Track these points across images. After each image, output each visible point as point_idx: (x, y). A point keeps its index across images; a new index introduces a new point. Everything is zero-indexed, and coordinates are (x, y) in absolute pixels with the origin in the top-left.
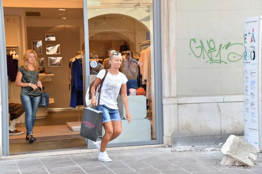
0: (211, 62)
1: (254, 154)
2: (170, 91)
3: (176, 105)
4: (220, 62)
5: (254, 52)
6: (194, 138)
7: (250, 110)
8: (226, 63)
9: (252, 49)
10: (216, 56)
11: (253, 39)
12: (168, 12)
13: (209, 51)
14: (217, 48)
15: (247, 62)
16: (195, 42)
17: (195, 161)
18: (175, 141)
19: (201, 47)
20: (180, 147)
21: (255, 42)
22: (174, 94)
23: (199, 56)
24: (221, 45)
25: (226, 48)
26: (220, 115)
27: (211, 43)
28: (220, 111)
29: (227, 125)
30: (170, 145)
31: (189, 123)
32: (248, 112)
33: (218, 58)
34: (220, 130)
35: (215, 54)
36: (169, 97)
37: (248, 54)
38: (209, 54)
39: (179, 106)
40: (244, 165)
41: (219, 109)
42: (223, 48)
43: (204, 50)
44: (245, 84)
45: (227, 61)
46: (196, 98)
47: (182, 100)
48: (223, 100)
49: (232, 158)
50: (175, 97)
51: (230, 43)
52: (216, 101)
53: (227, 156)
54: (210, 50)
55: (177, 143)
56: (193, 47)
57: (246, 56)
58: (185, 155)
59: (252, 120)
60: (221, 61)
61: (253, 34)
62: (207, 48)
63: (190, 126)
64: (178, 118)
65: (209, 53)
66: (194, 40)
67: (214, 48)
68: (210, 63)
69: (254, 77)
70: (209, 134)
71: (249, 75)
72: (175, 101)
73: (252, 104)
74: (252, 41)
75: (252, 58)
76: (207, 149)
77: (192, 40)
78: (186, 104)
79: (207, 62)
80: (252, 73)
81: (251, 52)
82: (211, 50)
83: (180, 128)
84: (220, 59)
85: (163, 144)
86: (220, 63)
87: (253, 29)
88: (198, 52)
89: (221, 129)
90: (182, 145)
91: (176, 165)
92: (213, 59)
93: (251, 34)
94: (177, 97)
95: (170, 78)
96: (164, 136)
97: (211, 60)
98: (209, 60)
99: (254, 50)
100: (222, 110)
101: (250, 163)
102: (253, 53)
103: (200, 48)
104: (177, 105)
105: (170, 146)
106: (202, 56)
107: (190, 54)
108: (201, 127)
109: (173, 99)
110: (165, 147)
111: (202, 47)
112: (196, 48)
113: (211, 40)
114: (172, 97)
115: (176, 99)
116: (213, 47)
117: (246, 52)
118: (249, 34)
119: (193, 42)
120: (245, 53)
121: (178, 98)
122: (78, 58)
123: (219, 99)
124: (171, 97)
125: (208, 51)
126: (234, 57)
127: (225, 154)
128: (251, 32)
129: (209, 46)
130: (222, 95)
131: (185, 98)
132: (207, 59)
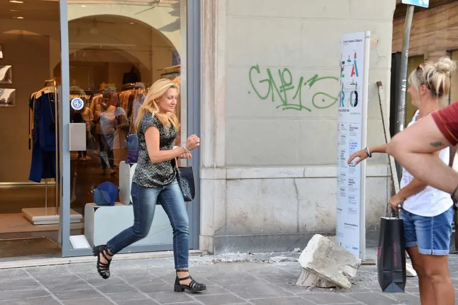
0: (285, 107)
1: (352, 266)
2: (214, 155)
3: (224, 182)
4: (299, 107)
5: (356, 93)
6: (252, 239)
7: (348, 193)
8: (310, 110)
9: (353, 88)
10: (294, 98)
11: (355, 71)
12: (213, 16)
13: (282, 89)
14: (296, 84)
15: (344, 110)
16: (259, 72)
17: (253, 279)
18: (219, 244)
19: (267, 80)
20: (228, 255)
21: (357, 76)
22: (220, 161)
23: (263, 95)
24: (302, 79)
25: (311, 85)
26: (298, 200)
27: (286, 73)
28: (297, 192)
29: (308, 217)
30: (211, 251)
31: (244, 214)
32: (344, 196)
33: (297, 102)
34: (296, 225)
35: (291, 93)
36: (212, 167)
37: (347, 96)
38: (282, 94)
39: (230, 182)
40: (336, 287)
41: (297, 189)
42: (305, 84)
43: (274, 87)
44: (341, 147)
45: (311, 107)
46: (258, 169)
47: (233, 173)
48: (304, 173)
49: (316, 273)
50: (221, 168)
51: (316, 76)
52: (292, 176)
53: (309, 270)
54: (283, 86)
55: (224, 247)
57: (343, 99)
58: (236, 268)
59: (350, 210)
60: (301, 106)
61: (355, 61)
63: (246, 218)
64: (226, 203)
65: (281, 91)
66: (257, 68)
67: (291, 83)
68: (284, 109)
69: (355, 135)
70: (278, 232)
71: (347, 132)
72: (221, 173)
73: (351, 182)
74: (353, 73)
75: (353, 102)
76: (273, 258)
77: (254, 67)
78: (241, 179)
79: (277, 108)
80: (352, 129)
81: (352, 92)
82: (286, 86)
83: (229, 222)
84: (300, 102)
85: (198, 248)
86: (300, 109)
87: (355, 54)
88: (263, 88)
89: (298, 224)
90: (231, 251)
91: (221, 287)
92: (289, 102)
93: (352, 62)
94: (226, 166)
95: (214, 134)
96: (200, 236)
97: (285, 104)
98: (282, 103)
99: (356, 88)
100: (300, 192)
101: (345, 282)
102: (354, 95)
103: (267, 83)
104: (225, 180)
105: (210, 254)
106: (270, 96)
107: (249, 92)
108: (265, 220)
109: (219, 170)
110: (201, 254)
111: (271, 81)
112: (260, 82)
113: (286, 70)
114: (217, 167)
115: (224, 171)
116: (288, 82)
117: (343, 92)
118: (349, 61)
119: (254, 70)
120: (342, 95)
121: (227, 169)
122: (46, 92)
123: (297, 171)
124: (215, 166)
125: (281, 87)
126: (323, 100)
127: (305, 267)
128: (352, 59)
129: (283, 80)
130: (301, 165)
131: (239, 170)
132: (279, 102)
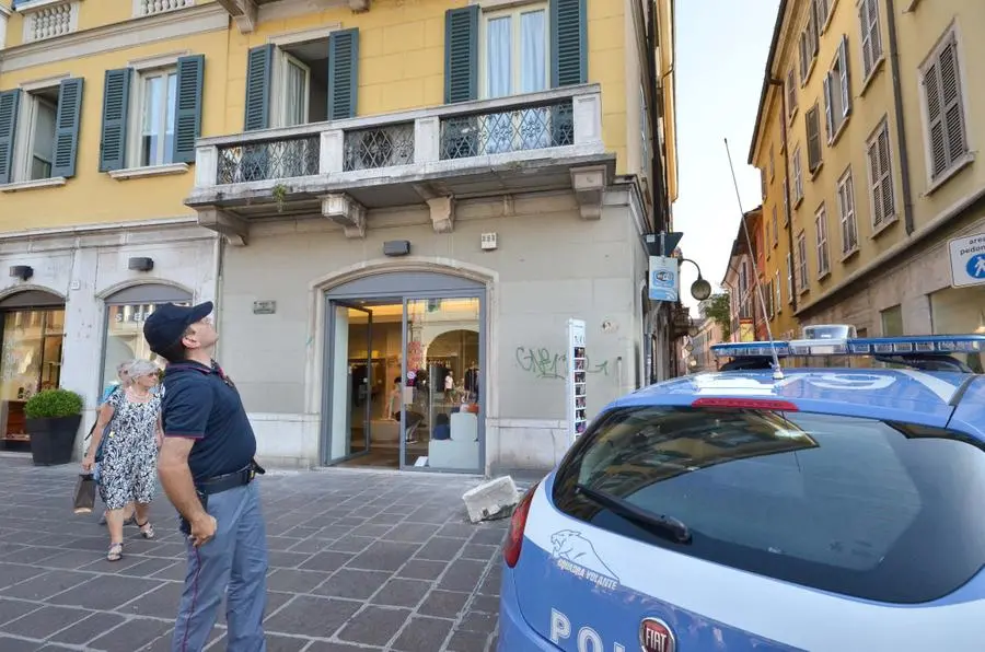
0: (543, 376)
2: (491, 409)
3: (498, 428)
8: (564, 378)
10: (551, 369)
13: (542, 363)
14: (552, 358)
16: (523, 351)
18: (495, 472)
19: (530, 357)
22: (495, 414)
23: (527, 368)
24: (556, 355)
25: (564, 360)
27: (544, 352)
28: (554, 439)
30: (489, 478)
31: (513, 452)
33: (553, 372)
34: (553, 464)
35: (548, 366)
38: (542, 367)
39: (501, 429)
41: (553, 436)
42: (559, 359)
43: (534, 362)
45: (564, 376)
46: (523, 420)
47: (504, 423)
48: (559, 425)
50: (496, 418)
52: (549, 427)
54: (542, 361)
56: (521, 358)
60: (556, 375)
62: (538, 359)
63: (514, 456)
64: (499, 444)
66: (522, 348)
67: (548, 359)
72: (496, 423)
77: (520, 348)
78: (511, 427)
79: (538, 376)
82: (545, 361)
83: (501, 457)
84: (556, 372)
85: (485, 474)
86: (556, 378)
88: (527, 363)
92: (547, 372)
94: (499, 418)
95: (491, 394)
96: (486, 465)
97: (544, 373)
98: (541, 373)
100: (557, 439)
103: (530, 359)
106: (532, 368)
107: (517, 366)
110: (486, 479)
111: (532, 358)
112: (525, 358)
113: (544, 349)
114: (493, 418)
115: (498, 421)
116: (546, 358)
119: (520, 351)
123: (554, 423)
125: (540, 362)
129: (541, 355)
130: (556, 419)
131: (508, 421)
132: (539, 372)
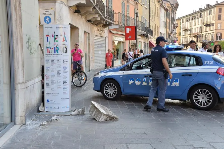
6: (30, 114)
7: (63, 86)
11: (65, 39)
15: (59, 55)
21: (66, 41)
24: (32, 41)
26: (34, 93)
30: (24, 123)
32: (61, 88)
37: (61, 49)
38: (30, 48)
41: (34, 89)
43: (29, 44)
47: (27, 84)
48: (35, 82)
55: (27, 120)
57: (57, 50)
59: (64, 93)
61: (65, 36)
64: (26, 99)
68: (31, 54)
69: (66, 64)
71: (61, 63)
73: (64, 82)
74: (64, 40)
75: (65, 51)
77: (26, 35)
80: (64, 62)
81: (63, 48)
83: (27, 107)
87: (65, 33)
89: (34, 104)
93: (63, 36)
95: (23, 66)
98: (30, 52)
99: (66, 46)
102: (65, 49)
109: (24, 84)
117: (58, 48)
118: (61, 35)
